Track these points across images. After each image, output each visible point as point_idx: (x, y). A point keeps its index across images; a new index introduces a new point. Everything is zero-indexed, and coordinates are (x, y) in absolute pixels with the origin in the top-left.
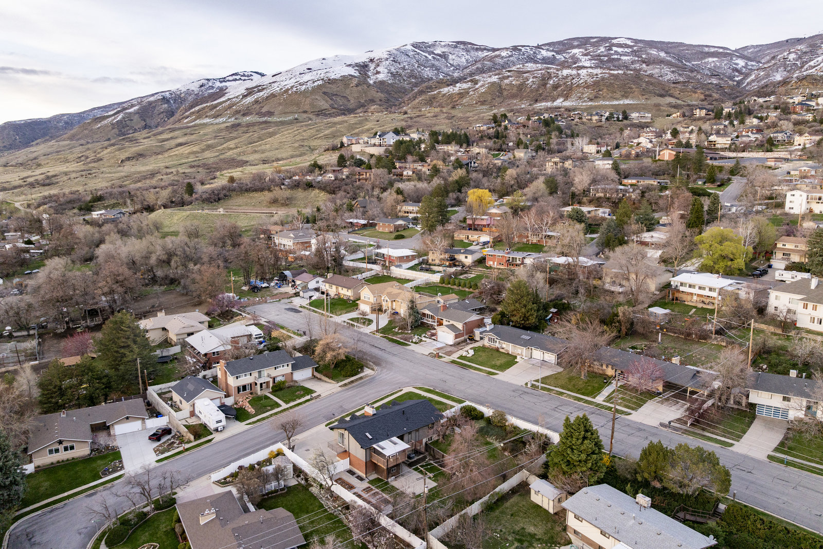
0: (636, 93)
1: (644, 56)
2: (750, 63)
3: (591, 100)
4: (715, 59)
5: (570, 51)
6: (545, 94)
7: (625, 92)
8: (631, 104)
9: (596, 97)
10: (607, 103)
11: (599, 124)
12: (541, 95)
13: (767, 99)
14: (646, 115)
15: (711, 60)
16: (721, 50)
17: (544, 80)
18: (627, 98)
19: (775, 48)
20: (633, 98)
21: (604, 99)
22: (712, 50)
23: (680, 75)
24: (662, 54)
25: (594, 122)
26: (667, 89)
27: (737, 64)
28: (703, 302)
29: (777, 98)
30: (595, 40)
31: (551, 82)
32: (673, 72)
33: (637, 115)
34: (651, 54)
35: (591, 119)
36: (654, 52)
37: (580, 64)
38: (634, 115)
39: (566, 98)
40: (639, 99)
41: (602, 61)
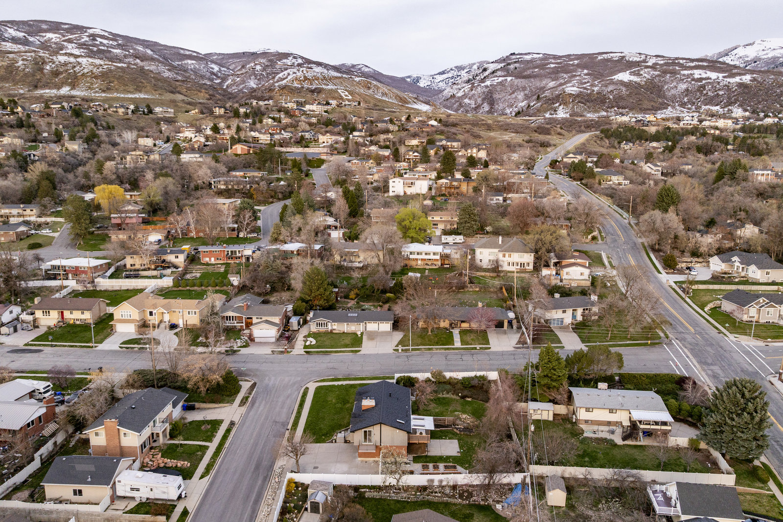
0: (148, 88)
1: (131, 51)
2: (223, 69)
3: (104, 91)
4: (194, 62)
5: (44, 34)
6: (44, 80)
7: (137, 86)
8: (148, 99)
9: (108, 89)
10: (122, 96)
11: (126, 117)
12: (39, 80)
13: (266, 102)
14: (169, 110)
15: (190, 62)
16: (195, 54)
17: (39, 64)
18: (140, 91)
19: (235, 58)
20: (146, 92)
21: (117, 91)
22: (187, 53)
23: (177, 74)
24: (149, 52)
25: (121, 114)
26: (174, 86)
27: (213, 68)
28: (427, 264)
29: (274, 102)
30: (66, 26)
31: (48, 67)
32: (169, 70)
33: (161, 109)
34: (138, 50)
35: (117, 112)
36: (140, 48)
37: (68, 51)
38: (158, 110)
39: (73, 86)
40: (153, 95)
41: (92, 51)
